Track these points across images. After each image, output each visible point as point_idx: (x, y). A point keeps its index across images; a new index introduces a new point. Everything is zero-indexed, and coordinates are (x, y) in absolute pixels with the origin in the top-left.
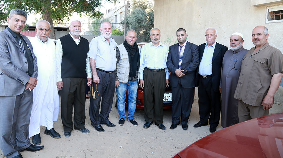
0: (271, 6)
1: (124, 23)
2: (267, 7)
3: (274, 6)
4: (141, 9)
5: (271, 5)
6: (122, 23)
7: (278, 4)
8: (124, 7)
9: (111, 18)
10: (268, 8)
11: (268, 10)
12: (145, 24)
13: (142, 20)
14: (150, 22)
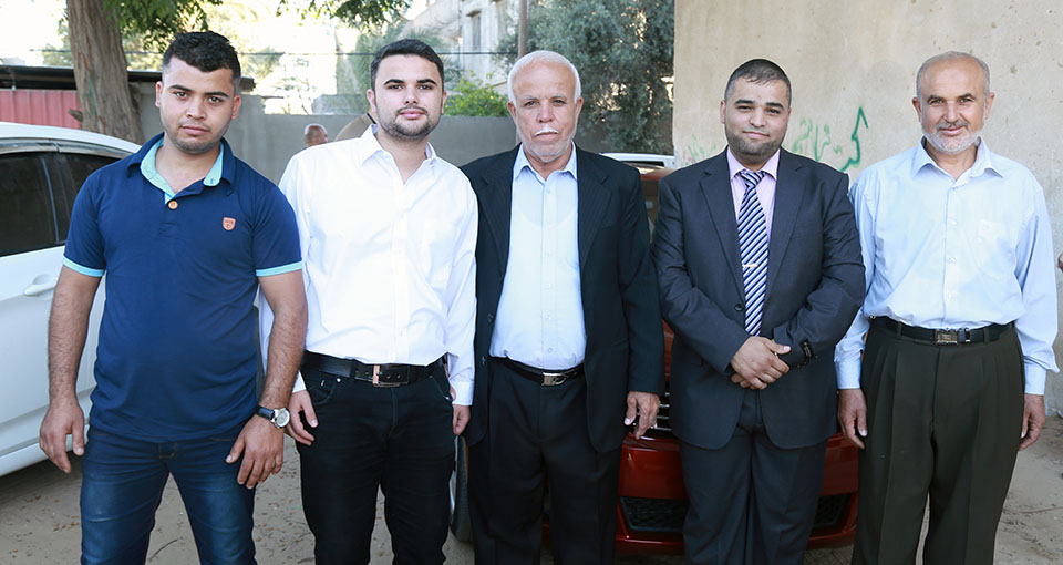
1: (513, 53)
6: (507, 51)
9: (451, 27)
12: (627, 57)
13: (610, 35)
14: (652, 44)
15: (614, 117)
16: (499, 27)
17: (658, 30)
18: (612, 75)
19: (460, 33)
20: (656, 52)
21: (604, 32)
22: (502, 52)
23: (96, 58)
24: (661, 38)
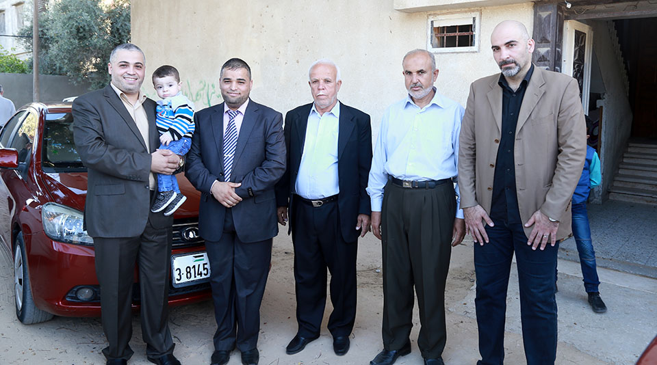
0: (438, 15)
1: (29, 37)
2: (430, 15)
3: (443, 14)
5: (438, 12)
6: (25, 35)
7: (452, 11)
10: (431, 19)
11: (432, 22)
12: (100, 43)
13: (90, 30)
15: (93, 75)
16: (18, 20)
18: (92, 53)
21: (87, 29)
22: (21, 36)
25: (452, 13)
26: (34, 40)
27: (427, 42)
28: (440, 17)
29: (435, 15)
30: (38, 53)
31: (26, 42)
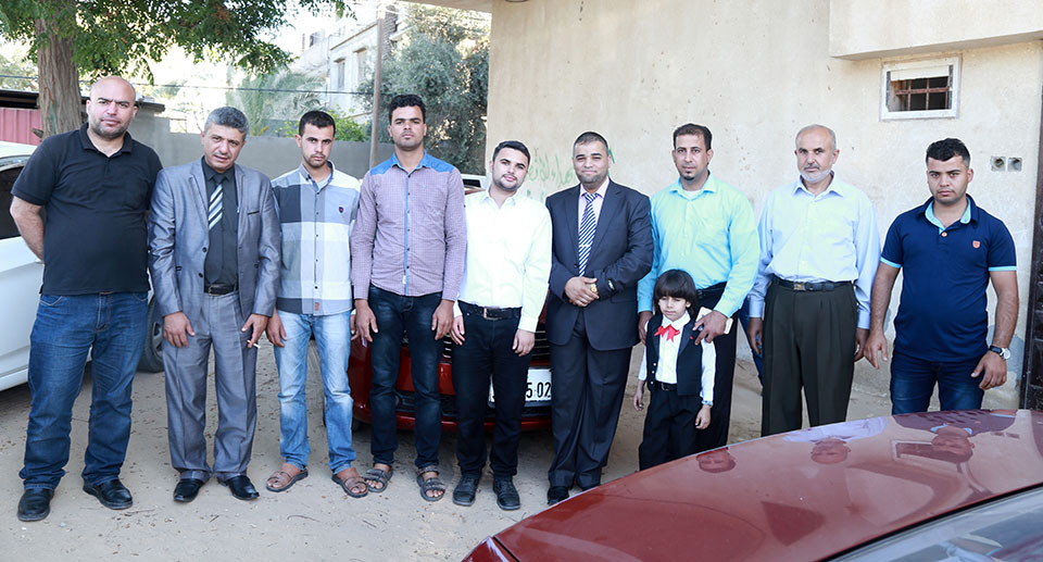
0: (897, 62)
1: (370, 93)
2: (885, 63)
3: (905, 61)
4: (441, 42)
5: (898, 58)
6: (365, 92)
7: (921, 56)
8: (375, 29)
9: (321, 69)
10: (887, 68)
11: (889, 73)
12: (455, 101)
13: (443, 83)
14: (474, 92)
15: (445, 144)
16: (360, 74)
17: (479, 82)
18: (444, 114)
19: (328, 74)
20: (477, 99)
21: (440, 81)
22: (361, 92)
23: (59, 92)
24: (481, 88)
25: (918, 60)
26: (374, 98)
27: (880, 103)
28: (900, 66)
29: (892, 62)
30: (378, 115)
31: (365, 100)
